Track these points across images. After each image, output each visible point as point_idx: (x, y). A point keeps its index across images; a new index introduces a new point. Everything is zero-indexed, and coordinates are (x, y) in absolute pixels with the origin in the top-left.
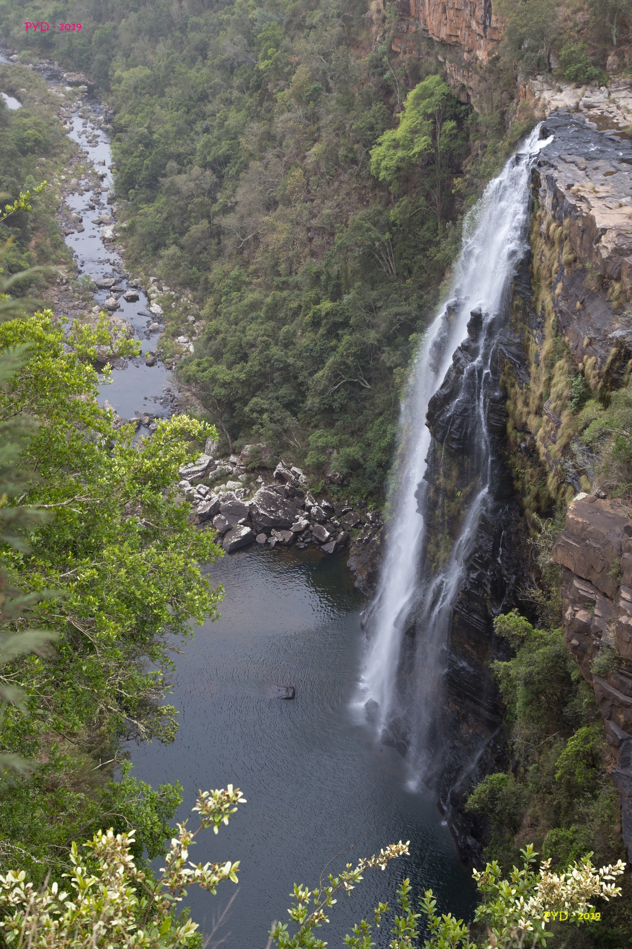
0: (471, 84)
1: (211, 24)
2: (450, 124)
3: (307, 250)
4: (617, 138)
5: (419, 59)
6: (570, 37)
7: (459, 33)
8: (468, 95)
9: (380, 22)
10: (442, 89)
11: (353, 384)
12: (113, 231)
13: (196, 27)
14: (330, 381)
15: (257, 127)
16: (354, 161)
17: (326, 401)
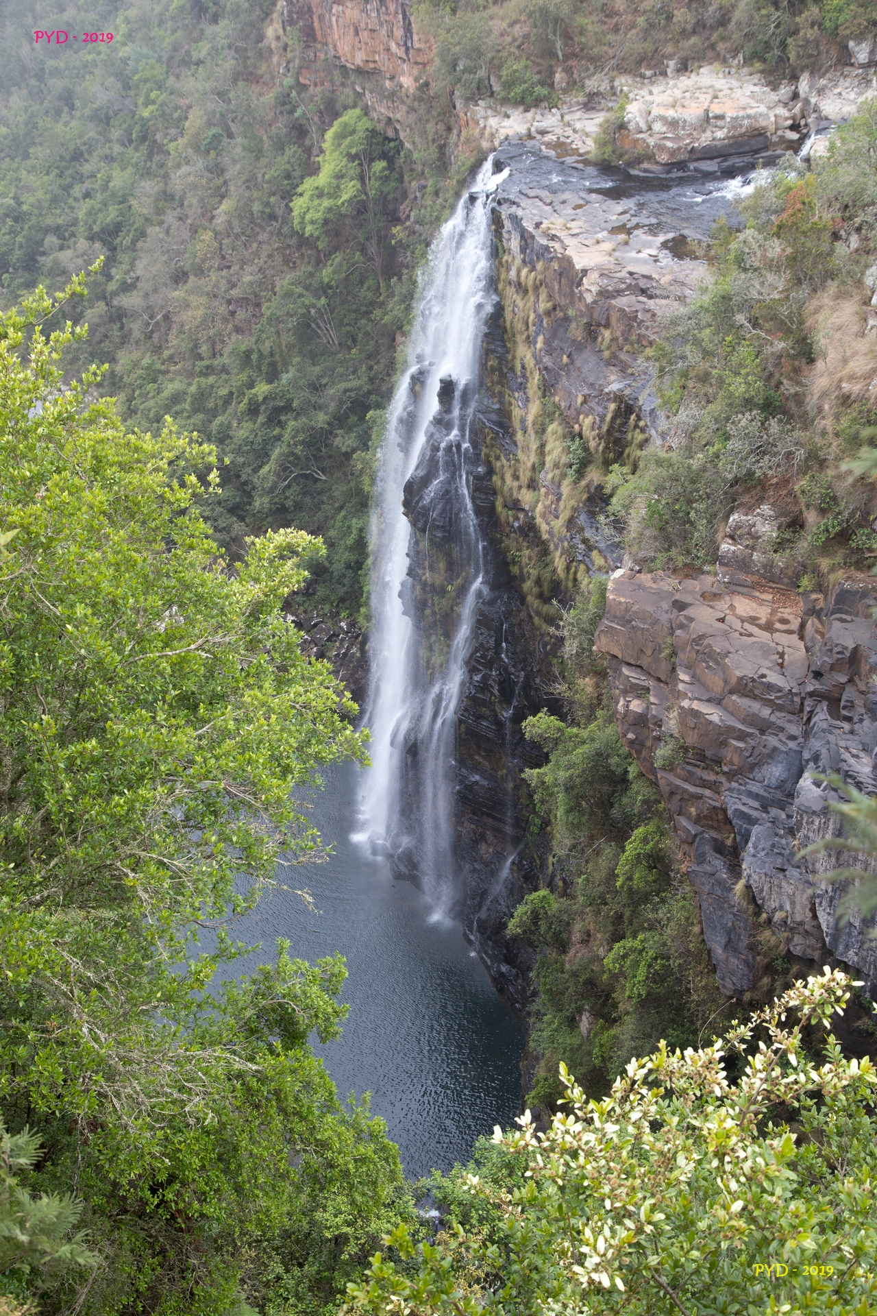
0: (398, 116)
1: (74, 68)
2: (380, 165)
3: (230, 326)
4: (580, 166)
5: (333, 91)
6: (510, 54)
7: (377, 58)
8: (396, 129)
9: (281, 51)
10: (364, 124)
11: (306, 476)
13: (56, 72)
14: (279, 476)
15: (150, 187)
16: (272, 217)
17: (276, 500)
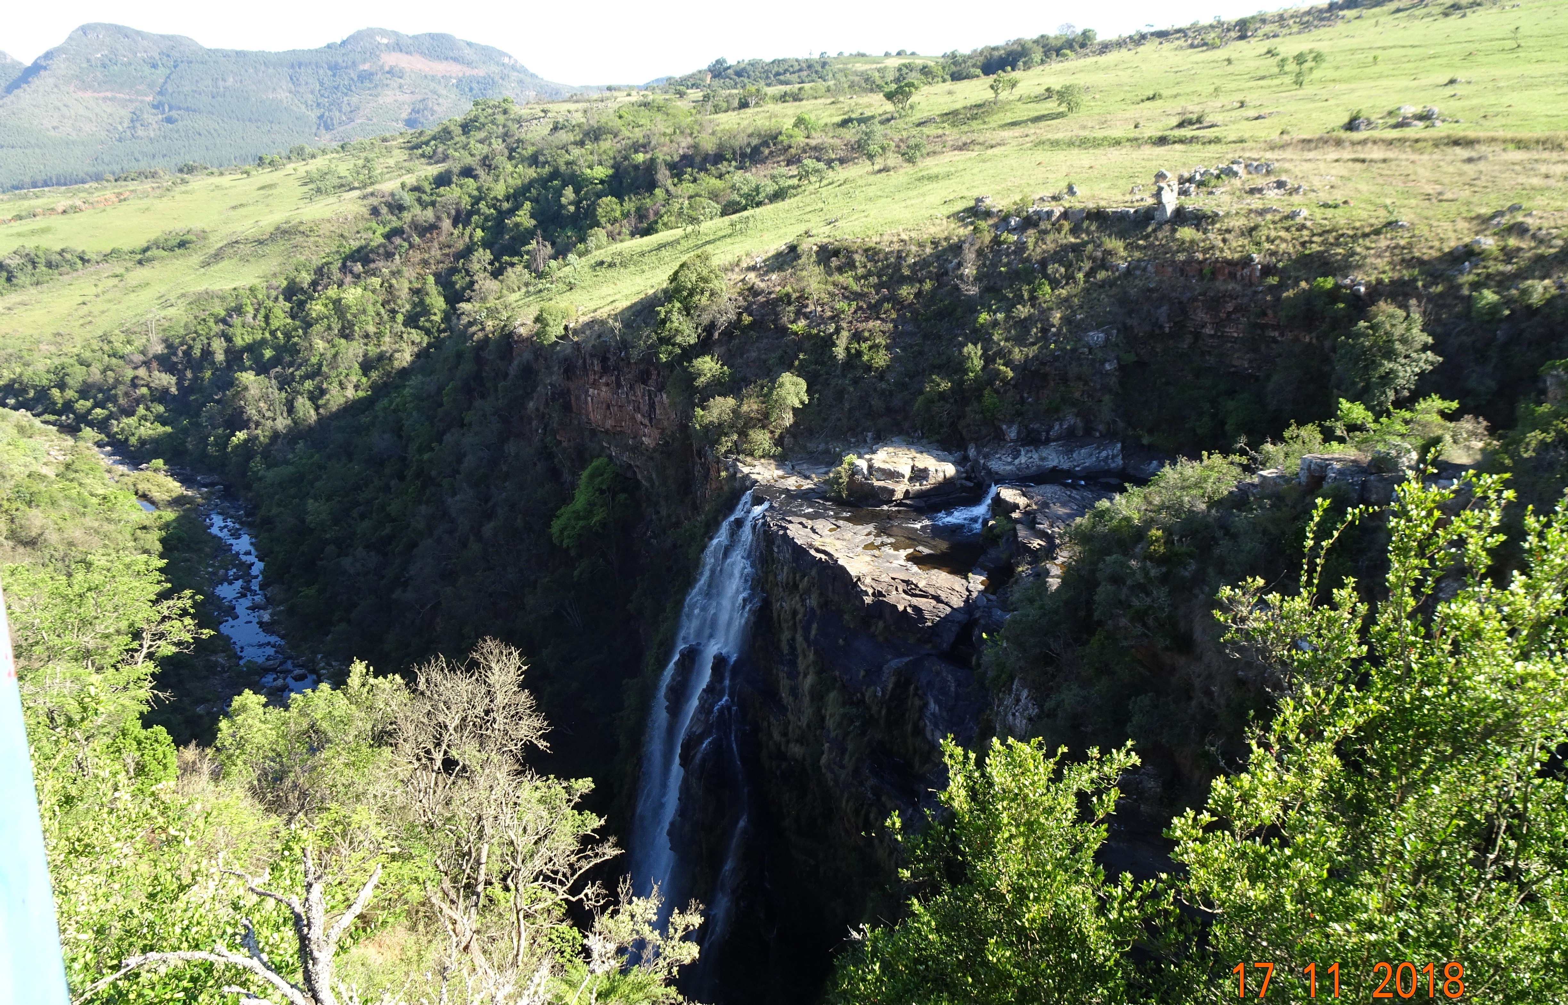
0: (637, 463)
4: (821, 501)
5: (583, 445)
7: (623, 424)
8: (635, 472)
9: (540, 418)
10: (610, 468)
12: (271, 615)
